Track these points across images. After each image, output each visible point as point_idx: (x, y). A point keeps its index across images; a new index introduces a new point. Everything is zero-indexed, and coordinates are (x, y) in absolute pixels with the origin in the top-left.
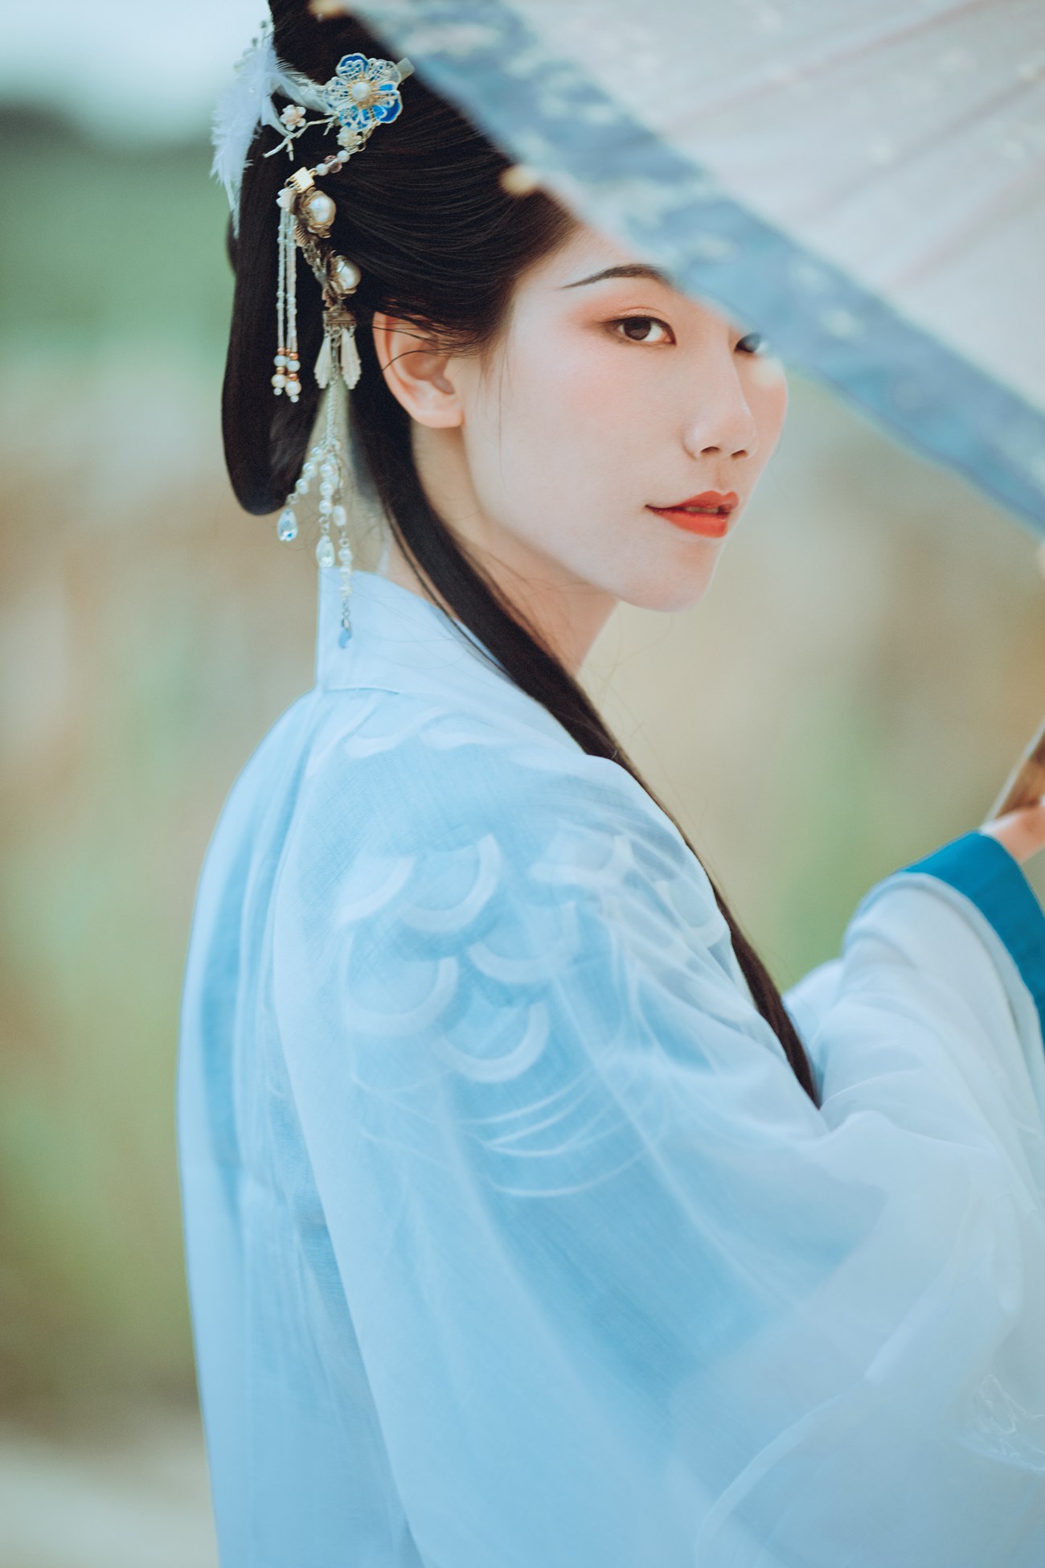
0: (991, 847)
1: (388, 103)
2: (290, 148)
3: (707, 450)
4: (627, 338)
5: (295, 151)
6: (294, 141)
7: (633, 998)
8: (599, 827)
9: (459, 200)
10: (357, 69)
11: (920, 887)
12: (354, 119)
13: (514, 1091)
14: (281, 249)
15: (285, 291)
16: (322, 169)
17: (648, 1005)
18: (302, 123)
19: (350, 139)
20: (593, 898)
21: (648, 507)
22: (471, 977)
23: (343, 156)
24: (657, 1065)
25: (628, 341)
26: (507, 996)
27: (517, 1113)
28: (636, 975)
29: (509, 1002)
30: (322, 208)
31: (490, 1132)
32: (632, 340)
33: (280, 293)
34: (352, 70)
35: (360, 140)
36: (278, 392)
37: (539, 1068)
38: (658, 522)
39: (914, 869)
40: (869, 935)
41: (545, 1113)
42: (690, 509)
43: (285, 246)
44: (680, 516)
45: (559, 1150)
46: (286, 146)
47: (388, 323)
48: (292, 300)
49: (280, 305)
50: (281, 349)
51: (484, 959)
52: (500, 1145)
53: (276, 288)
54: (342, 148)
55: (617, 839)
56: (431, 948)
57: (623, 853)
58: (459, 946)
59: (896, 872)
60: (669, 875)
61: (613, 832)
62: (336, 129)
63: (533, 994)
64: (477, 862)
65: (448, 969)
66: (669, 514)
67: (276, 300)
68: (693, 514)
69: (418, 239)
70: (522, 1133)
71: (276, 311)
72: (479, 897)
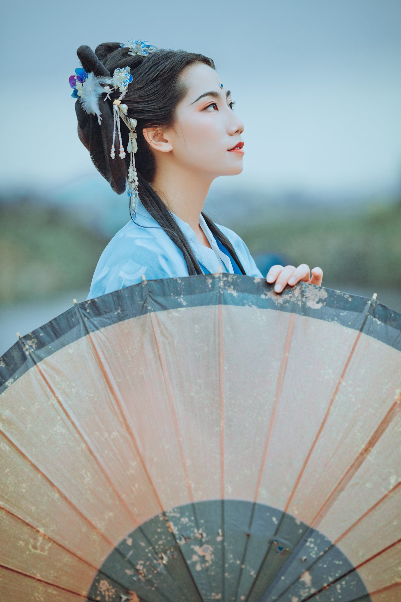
1: (128, 78)
6: (109, 95)
10: (119, 72)
12: (122, 84)
18: (110, 89)
23: (124, 94)
34: (117, 73)
35: (126, 89)
43: (116, 120)
46: (108, 97)
47: (147, 130)
62: (118, 89)
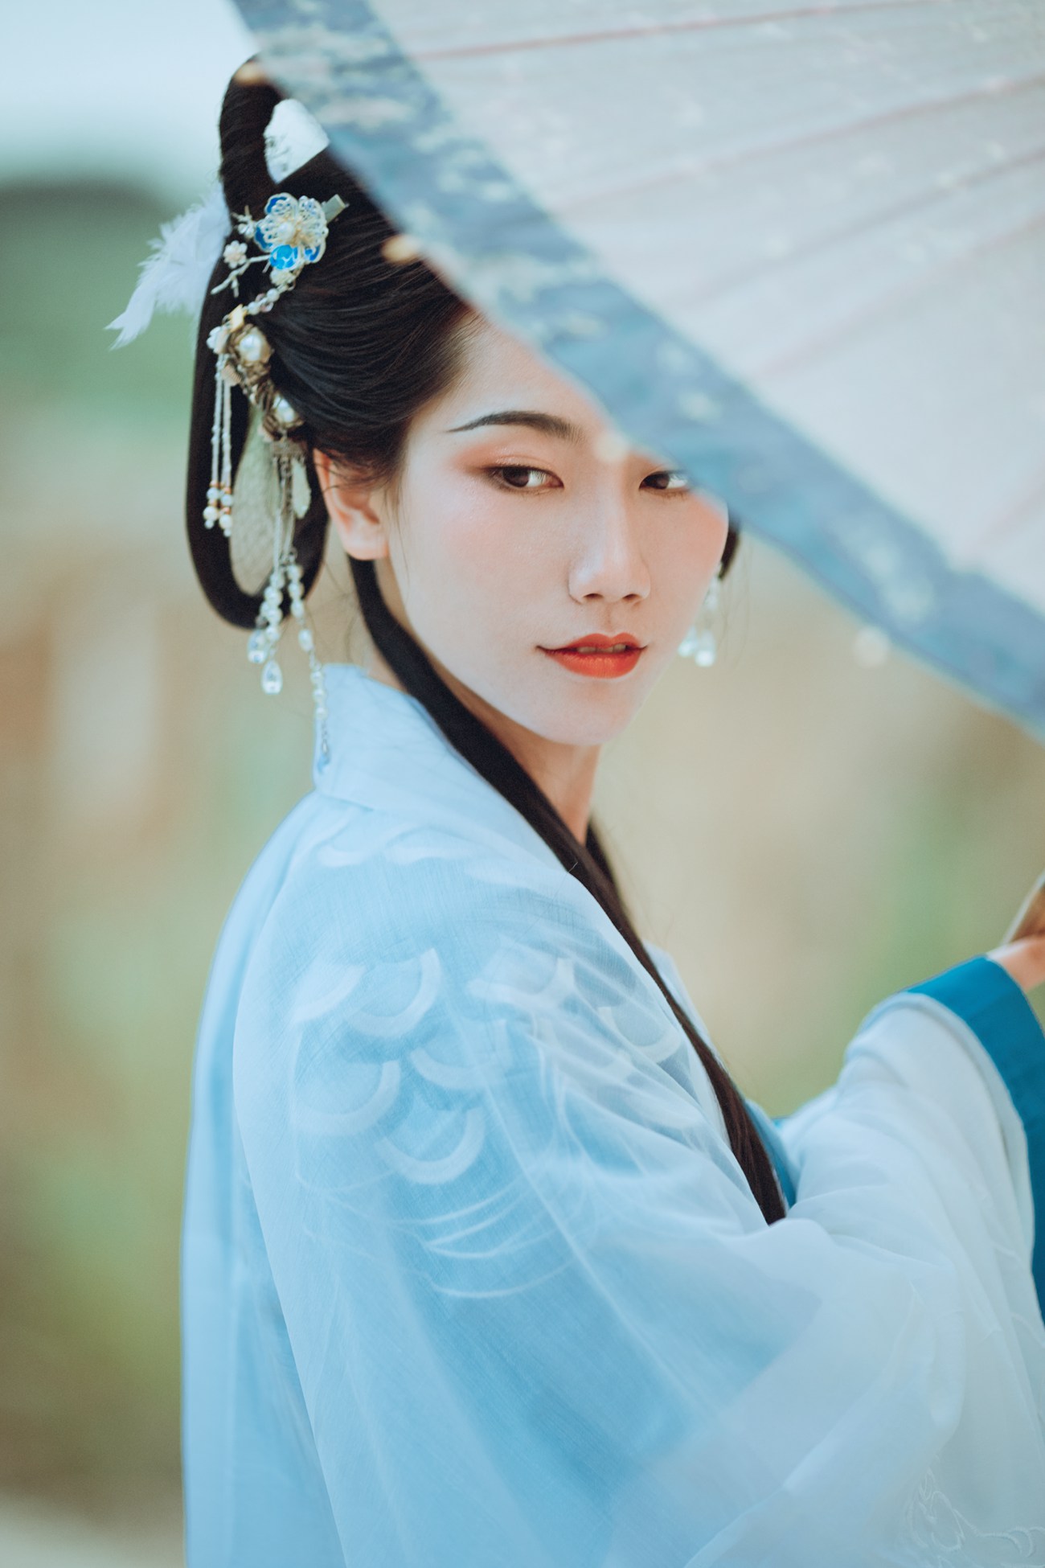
0: (996, 972)
2: (235, 284)
3: (592, 596)
4: (507, 484)
5: (240, 288)
6: (239, 277)
7: (561, 1110)
8: (543, 947)
9: (365, 343)
10: (288, 208)
11: (918, 1008)
13: (450, 1194)
14: (219, 385)
15: (222, 425)
16: (254, 308)
17: (574, 1117)
18: (243, 260)
19: (282, 277)
20: (525, 1018)
21: (539, 648)
22: (412, 1080)
23: (273, 295)
24: (584, 1171)
25: (507, 488)
26: (445, 1100)
27: (453, 1216)
28: (563, 1089)
29: (447, 1106)
30: (254, 346)
31: (429, 1233)
32: (511, 486)
33: (216, 428)
34: (284, 208)
35: (292, 278)
36: (209, 524)
37: (476, 1171)
38: (551, 664)
39: (916, 990)
40: (866, 1053)
41: (480, 1216)
42: (582, 650)
43: (222, 384)
44: (570, 658)
45: (492, 1253)
48: (227, 436)
49: (215, 440)
50: (214, 482)
51: (425, 1065)
52: (437, 1246)
53: (211, 423)
54: (274, 286)
55: (560, 961)
56: (372, 1051)
57: (564, 977)
58: (402, 1050)
59: (899, 992)
60: (614, 1000)
61: (557, 954)
62: (271, 267)
63: (470, 1101)
64: (420, 974)
65: (391, 1073)
66: (560, 655)
67: (211, 435)
68: (583, 655)
69: (330, 381)
70: (459, 1234)
71: (210, 447)
72: (419, 1006)
